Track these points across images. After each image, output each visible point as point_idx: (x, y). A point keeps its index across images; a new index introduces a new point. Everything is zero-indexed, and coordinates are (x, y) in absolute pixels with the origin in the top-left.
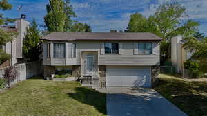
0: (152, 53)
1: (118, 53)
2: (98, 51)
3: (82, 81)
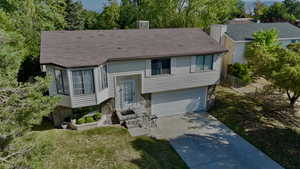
0: (212, 68)
1: (170, 73)
2: (142, 73)
3: (124, 124)
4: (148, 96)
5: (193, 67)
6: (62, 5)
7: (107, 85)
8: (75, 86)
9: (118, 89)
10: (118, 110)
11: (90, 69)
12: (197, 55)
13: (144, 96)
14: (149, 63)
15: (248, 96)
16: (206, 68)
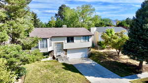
0: (89, 41)
1: (73, 42)
2: (64, 41)
3: (57, 59)
4: (66, 50)
5: (82, 40)
6: (33, 20)
7: (51, 46)
8: (41, 45)
9: (55, 47)
10: (55, 55)
11: (46, 39)
12: (83, 36)
13: (64, 50)
14: (66, 38)
15: (104, 53)
16: (87, 41)
